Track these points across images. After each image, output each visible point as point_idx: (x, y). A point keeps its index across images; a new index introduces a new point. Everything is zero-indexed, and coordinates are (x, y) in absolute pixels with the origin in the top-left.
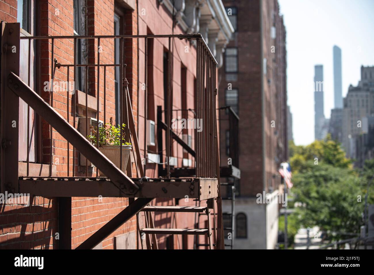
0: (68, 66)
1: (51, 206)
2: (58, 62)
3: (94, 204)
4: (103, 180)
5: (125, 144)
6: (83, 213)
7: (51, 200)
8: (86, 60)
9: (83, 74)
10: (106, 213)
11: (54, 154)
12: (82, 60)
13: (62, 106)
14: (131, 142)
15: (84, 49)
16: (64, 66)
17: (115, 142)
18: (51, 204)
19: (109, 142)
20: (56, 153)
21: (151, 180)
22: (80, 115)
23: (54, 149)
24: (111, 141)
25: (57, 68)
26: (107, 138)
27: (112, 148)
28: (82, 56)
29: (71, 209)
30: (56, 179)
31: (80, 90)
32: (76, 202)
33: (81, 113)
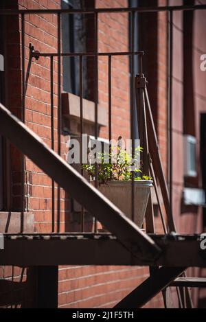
0: (52, 56)
1: (25, 279)
2: (36, 49)
3: (96, 273)
4: (105, 238)
5: (142, 178)
6: (78, 288)
7: (26, 269)
8: (82, 43)
9: (77, 66)
10: (117, 286)
11: (31, 194)
12: (75, 45)
13: (44, 119)
14: (152, 176)
15: (79, 26)
16: (45, 55)
17: (126, 175)
18: (25, 275)
19: (116, 175)
20: (34, 194)
21: (181, 239)
22: (73, 132)
23: (31, 187)
24: (120, 173)
25: (34, 59)
26: (113, 170)
27: (123, 185)
28: (76, 37)
29: (57, 283)
30: (31, 237)
31: (74, 93)
32: (67, 270)
33: (74, 129)
